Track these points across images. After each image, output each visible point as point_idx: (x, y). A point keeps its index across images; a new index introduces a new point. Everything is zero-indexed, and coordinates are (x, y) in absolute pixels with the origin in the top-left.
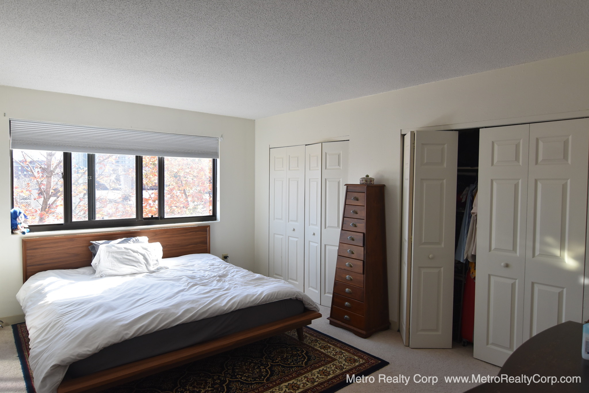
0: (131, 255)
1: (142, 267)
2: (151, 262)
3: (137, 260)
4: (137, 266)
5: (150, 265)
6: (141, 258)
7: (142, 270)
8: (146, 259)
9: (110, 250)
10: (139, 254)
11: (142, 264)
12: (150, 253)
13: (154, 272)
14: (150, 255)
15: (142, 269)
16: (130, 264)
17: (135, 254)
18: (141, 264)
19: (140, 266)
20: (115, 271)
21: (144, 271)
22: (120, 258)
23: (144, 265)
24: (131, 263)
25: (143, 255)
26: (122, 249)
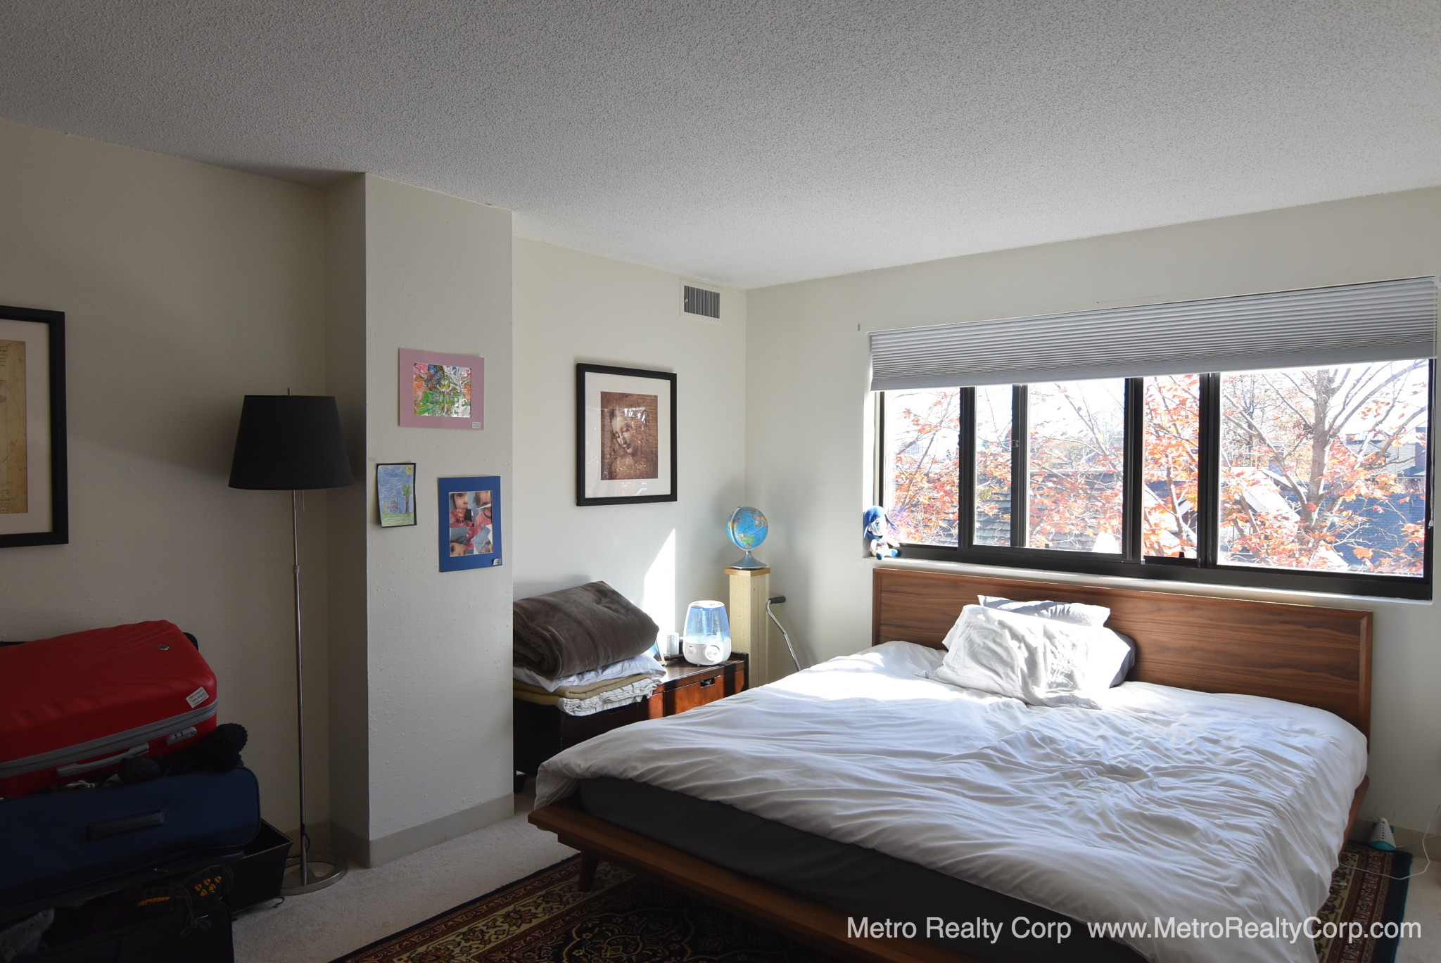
0: (1002, 642)
1: (1012, 679)
2: (1045, 677)
3: (1009, 660)
4: (1003, 675)
5: (1036, 682)
6: (1020, 656)
7: (1012, 688)
8: (1032, 662)
9: (972, 620)
10: (1022, 645)
11: (1016, 672)
12: (1054, 649)
13: (1042, 703)
14: (1050, 656)
15: (1013, 686)
16: (991, 665)
17: (1013, 644)
18: (1014, 672)
19: (1008, 676)
20: (953, 671)
21: (1015, 694)
22: (979, 645)
23: (1017, 677)
24: (992, 663)
25: (1032, 652)
26: (993, 624)
